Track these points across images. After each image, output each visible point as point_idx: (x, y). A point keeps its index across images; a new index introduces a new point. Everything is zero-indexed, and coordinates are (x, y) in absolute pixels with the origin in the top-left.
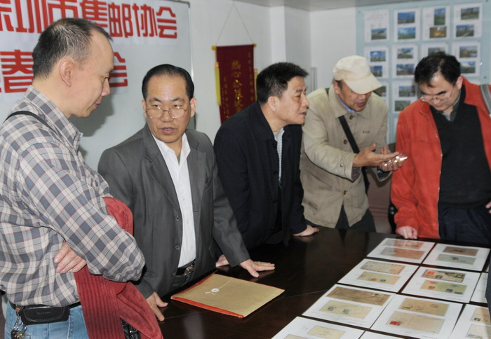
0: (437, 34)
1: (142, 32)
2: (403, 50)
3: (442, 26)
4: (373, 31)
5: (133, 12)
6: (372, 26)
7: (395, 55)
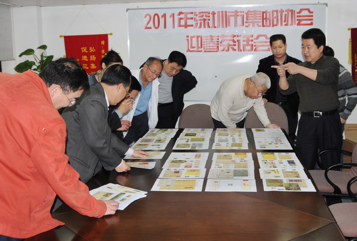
1: (284, 23)
5: (279, 14)
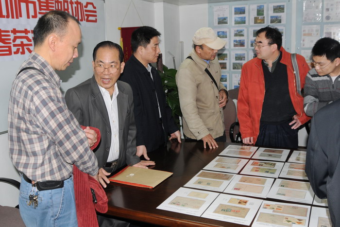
0: (259, 21)
2: (238, 31)
3: (262, 16)
4: (219, 19)
5: (70, 5)
6: (218, 15)
7: (233, 34)
